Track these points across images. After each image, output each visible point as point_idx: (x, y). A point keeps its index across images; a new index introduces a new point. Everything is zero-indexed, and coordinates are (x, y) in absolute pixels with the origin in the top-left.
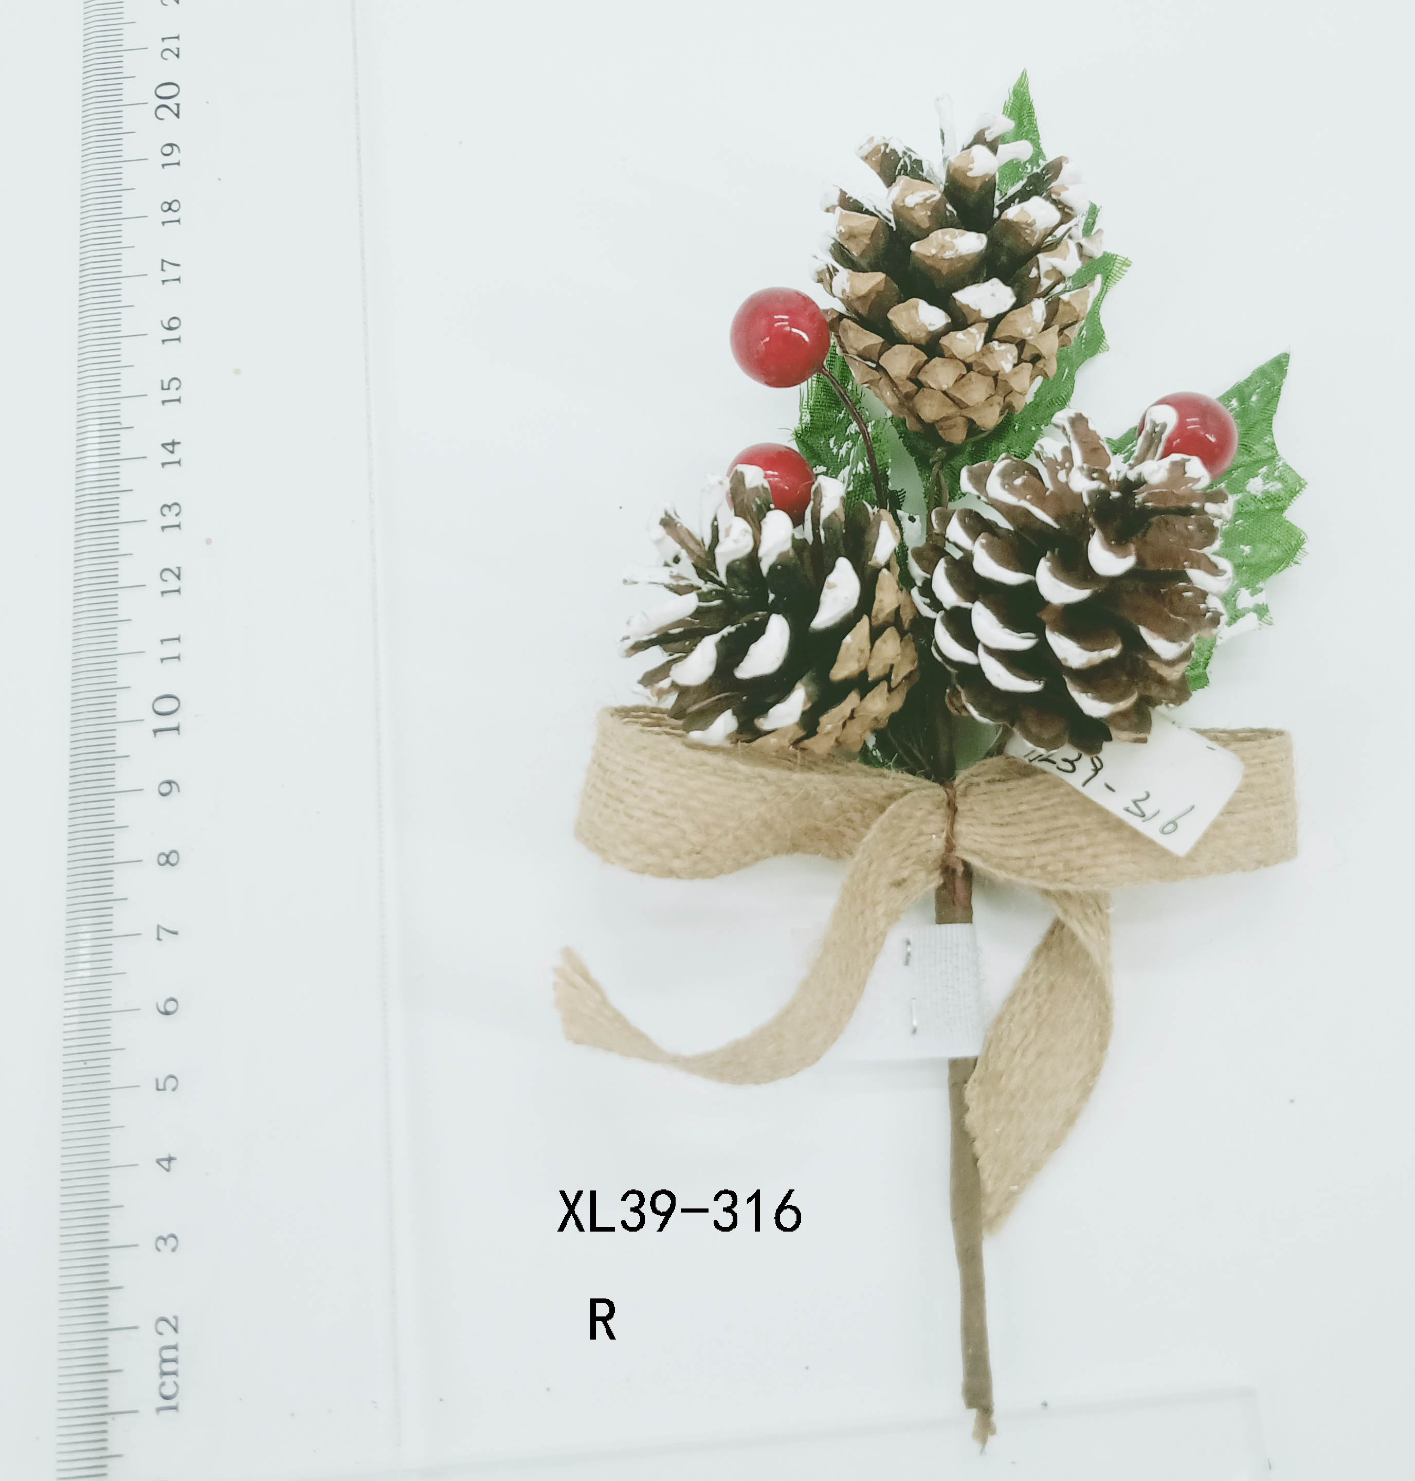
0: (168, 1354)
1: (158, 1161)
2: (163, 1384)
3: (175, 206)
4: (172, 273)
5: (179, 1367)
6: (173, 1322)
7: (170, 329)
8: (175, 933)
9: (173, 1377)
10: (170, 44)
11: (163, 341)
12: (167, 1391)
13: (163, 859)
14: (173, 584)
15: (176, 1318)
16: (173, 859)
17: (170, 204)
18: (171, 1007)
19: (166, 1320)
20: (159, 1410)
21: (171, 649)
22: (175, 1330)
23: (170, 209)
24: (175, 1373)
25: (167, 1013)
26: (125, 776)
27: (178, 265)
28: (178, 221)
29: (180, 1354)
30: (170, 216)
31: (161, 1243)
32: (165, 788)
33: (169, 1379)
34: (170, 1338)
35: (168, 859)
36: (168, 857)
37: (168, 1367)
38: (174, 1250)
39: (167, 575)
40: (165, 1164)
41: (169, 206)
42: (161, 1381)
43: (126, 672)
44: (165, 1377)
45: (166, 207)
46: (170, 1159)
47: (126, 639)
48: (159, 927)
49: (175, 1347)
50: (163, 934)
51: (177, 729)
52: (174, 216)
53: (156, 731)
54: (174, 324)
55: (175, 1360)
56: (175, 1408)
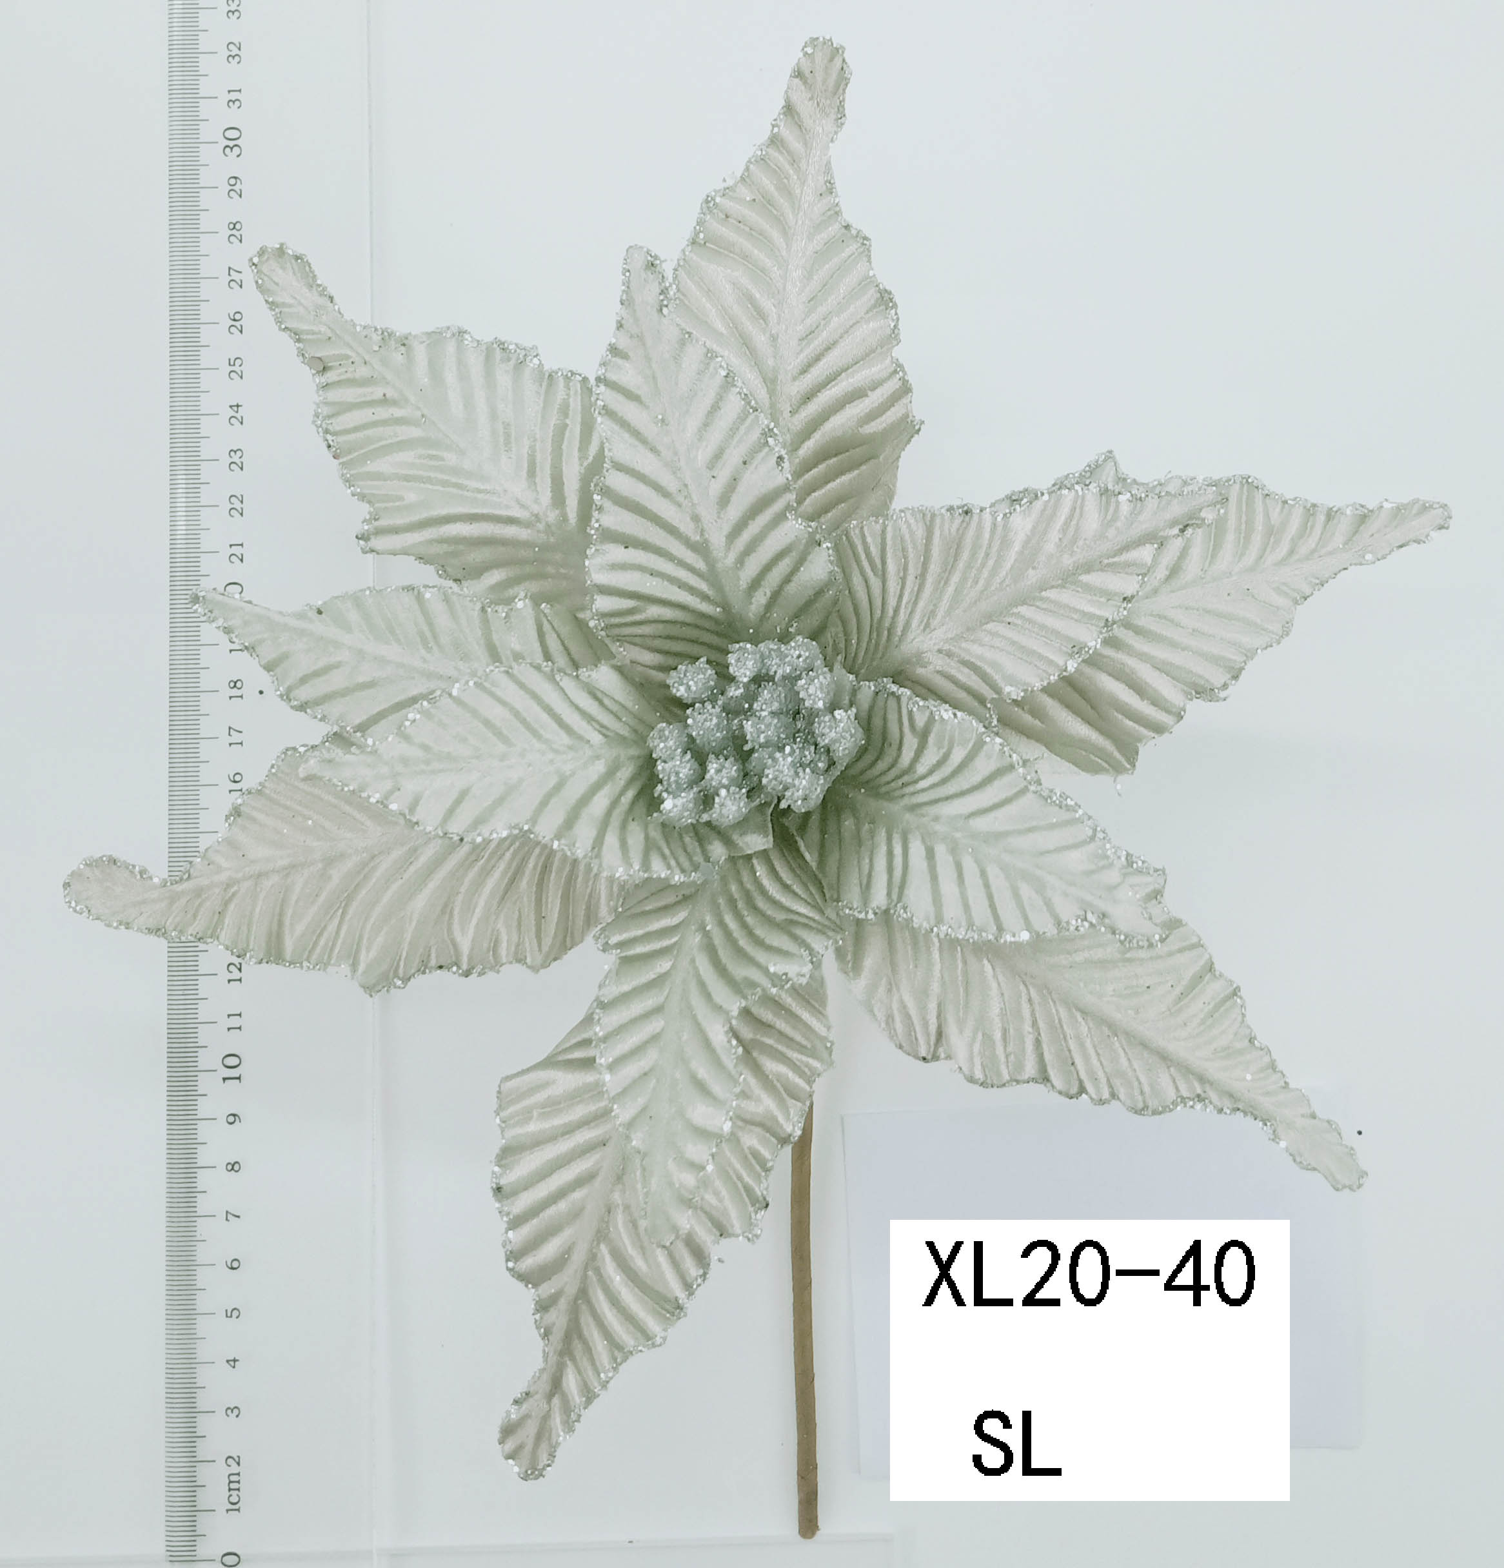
0: (233, 1478)
1: (228, 1361)
2: (230, 1496)
3: (239, 684)
4: (236, 737)
5: (241, 1486)
6: (237, 1459)
7: (235, 782)
8: (238, 1217)
9: (237, 1492)
10: (235, 550)
11: (230, 791)
12: (234, 1499)
13: (230, 1167)
14: (236, 974)
15: (239, 1457)
16: (236, 1167)
17: (235, 683)
18: (235, 1264)
19: (230, 1457)
20: (227, 1511)
21: (235, 1022)
22: (238, 1464)
23: (235, 686)
24: (238, 1490)
25: (232, 1268)
26: (204, 1108)
27: (241, 732)
28: (241, 697)
29: (242, 1478)
30: (235, 692)
31: (229, 1411)
32: (231, 1119)
33: (234, 1493)
34: (235, 1469)
35: (233, 1167)
36: (233, 1166)
37: (233, 1486)
38: (237, 1416)
39: (232, 968)
40: (232, 1363)
41: (234, 684)
42: (228, 1494)
43: (204, 1035)
44: (232, 1492)
45: (232, 684)
46: (235, 1361)
47: (204, 1012)
48: (227, 1212)
49: (238, 1474)
50: (229, 1216)
51: (239, 1078)
52: (239, 693)
53: (224, 1079)
54: (238, 778)
55: (238, 1482)
56: (238, 1510)
